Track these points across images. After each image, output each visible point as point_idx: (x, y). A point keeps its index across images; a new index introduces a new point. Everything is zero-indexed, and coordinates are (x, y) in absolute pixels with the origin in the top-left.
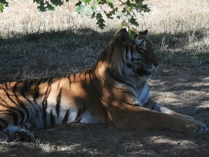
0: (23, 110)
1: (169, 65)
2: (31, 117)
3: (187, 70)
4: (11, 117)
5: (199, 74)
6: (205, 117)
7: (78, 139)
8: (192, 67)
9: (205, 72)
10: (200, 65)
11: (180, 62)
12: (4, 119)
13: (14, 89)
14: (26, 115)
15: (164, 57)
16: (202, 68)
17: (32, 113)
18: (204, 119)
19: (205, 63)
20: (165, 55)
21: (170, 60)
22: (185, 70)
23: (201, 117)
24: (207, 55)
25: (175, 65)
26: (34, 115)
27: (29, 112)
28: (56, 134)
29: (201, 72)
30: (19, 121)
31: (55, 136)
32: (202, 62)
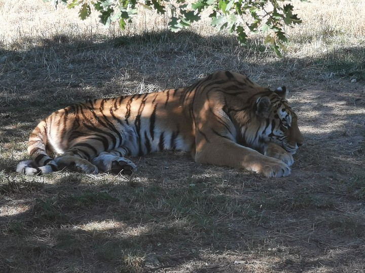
0: (114, 134)
1: (292, 78)
2: (125, 142)
3: (315, 85)
4: (101, 143)
5: (330, 89)
6: (340, 143)
7: (184, 171)
8: (322, 80)
9: (337, 87)
10: (331, 78)
11: (306, 74)
12: (92, 146)
13: (101, 108)
14: (118, 139)
15: (285, 68)
16: (333, 82)
17: (125, 136)
18: (339, 146)
19: (336, 75)
20: (286, 65)
21: (293, 72)
22: (312, 85)
23: (334, 144)
24: (338, 65)
25: (300, 79)
26: (128, 138)
27: (122, 136)
28: (156, 165)
29: (333, 87)
30: (110, 147)
31: (155, 167)
32: (333, 75)
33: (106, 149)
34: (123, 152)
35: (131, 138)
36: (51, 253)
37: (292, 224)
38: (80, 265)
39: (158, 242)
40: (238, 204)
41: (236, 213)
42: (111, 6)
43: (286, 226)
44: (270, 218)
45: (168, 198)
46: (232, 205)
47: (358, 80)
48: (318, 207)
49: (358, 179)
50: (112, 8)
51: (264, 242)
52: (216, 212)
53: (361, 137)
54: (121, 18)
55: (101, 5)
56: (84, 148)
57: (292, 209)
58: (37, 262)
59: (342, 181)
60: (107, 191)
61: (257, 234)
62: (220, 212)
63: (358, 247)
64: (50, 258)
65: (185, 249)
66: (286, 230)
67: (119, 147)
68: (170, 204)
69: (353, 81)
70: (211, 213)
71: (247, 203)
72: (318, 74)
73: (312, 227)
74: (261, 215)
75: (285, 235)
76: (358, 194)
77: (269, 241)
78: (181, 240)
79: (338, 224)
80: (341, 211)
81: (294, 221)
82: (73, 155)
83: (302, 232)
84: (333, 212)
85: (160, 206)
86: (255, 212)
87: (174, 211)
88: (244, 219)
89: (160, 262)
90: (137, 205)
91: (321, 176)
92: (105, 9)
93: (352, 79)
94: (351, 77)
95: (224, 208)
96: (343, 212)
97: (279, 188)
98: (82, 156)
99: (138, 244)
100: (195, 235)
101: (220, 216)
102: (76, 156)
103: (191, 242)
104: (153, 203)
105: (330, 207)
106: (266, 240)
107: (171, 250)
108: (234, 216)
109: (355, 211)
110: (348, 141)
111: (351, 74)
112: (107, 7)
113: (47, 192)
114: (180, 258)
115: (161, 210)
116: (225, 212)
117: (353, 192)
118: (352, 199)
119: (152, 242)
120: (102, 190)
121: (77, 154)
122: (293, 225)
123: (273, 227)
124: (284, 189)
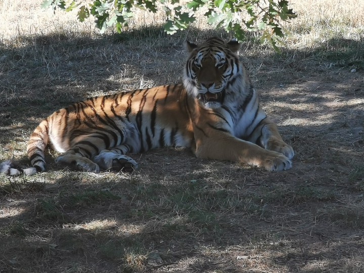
0: (116, 131)
1: (291, 70)
2: (127, 139)
3: (314, 76)
4: (102, 140)
5: (330, 80)
6: (341, 135)
7: (185, 166)
8: (321, 71)
9: (336, 78)
10: (330, 69)
11: (305, 65)
12: (94, 144)
13: (102, 105)
14: (119, 137)
15: (284, 60)
16: (333, 72)
17: (127, 134)
18: (339, 137)
19: (336, 65)
20: (285, 56)
21: (292, 63)
22: (312, 76)
23: (335, 135)
24: (337, 55)
25: (299, 70)
26: (129, 135)
27: (123, 133)
28: (158, 162)
29: (332, 78)
30: (112, 144)
31: (156, 164)
32: (332, 65)
33: (108, 148)
34: (124, 150)
35: (132, 135)
36: (54, 254)
37: (294, 217)
38: (83, 265)
39: (160, 239)
40: (240, 199)
41: (237, 208)
42: (107, 11)
43: (288, 219)
44: (271, 212)
45: (169, 195)
46: (234, 200)
47: (357, 70)
48: (320, 200)
49: (359, 171)
50: (108, 12)
51: (266, 236)
52: (218, 207)
53: (362, 128)
54: (117, 22)
55: (96, 10)
56: (86, 146)
57: (293, 202)
58: (40, 263)
59: (343, 173)
60: (109, 189)
61: (259, 229)
62: (221, 207)
63: (360, 239)
64: (52, 259)
65: (187, 245)
66: (288, 223)
67: (121, 144)
68: (172, 200)
69: (352, 71)
70: (213, 208)
71: (249, 197)
72: (318, 65)
73: (314, 220)
74: (263, 209)
75: (287, 228)
76: (359, 186)
77: (272, 236)
78: (183, 237)
79: (340, 217)
80: (343, 204)
81: (296, 214)
82: (74, 154)
83: (304, 225)
84: (334, 204)
85: (161, 203)
86: (257, 206)
87: (176, 207)
88: (245, 214)
89: (163, 259)
90: (139, 203)
91: (322, 168)
92: (100, 14)
93: (352, 69)
94: (351, 67)
95: (226, 203)
96: (344, 204)
97: (281, 181)
98: (83, 154)
99: (141, 242)
100: (198, 231)
101: (222, 211)
102: (77, 155)
103: (193, 238)
104: (155, 200)
105: (332, 199)
106: (269, 235)
107: (174, 247)
108: (236, 211)
109: (356, 202)
110: (348, 132)
111: (351, 64)
112: (103, 12)
113: (48, 191)
114: (182, 255)
115: (163, 207)
116: (227, 207)
117: (355, 183)
118: (353, 190)
119: (154, 239)
120: (104, 188)
121: (79, 152)
122: (295, 219)
123: (275, 221)
124: (285, 182)
